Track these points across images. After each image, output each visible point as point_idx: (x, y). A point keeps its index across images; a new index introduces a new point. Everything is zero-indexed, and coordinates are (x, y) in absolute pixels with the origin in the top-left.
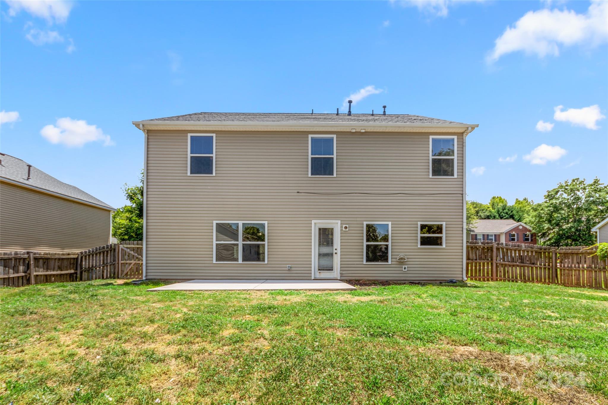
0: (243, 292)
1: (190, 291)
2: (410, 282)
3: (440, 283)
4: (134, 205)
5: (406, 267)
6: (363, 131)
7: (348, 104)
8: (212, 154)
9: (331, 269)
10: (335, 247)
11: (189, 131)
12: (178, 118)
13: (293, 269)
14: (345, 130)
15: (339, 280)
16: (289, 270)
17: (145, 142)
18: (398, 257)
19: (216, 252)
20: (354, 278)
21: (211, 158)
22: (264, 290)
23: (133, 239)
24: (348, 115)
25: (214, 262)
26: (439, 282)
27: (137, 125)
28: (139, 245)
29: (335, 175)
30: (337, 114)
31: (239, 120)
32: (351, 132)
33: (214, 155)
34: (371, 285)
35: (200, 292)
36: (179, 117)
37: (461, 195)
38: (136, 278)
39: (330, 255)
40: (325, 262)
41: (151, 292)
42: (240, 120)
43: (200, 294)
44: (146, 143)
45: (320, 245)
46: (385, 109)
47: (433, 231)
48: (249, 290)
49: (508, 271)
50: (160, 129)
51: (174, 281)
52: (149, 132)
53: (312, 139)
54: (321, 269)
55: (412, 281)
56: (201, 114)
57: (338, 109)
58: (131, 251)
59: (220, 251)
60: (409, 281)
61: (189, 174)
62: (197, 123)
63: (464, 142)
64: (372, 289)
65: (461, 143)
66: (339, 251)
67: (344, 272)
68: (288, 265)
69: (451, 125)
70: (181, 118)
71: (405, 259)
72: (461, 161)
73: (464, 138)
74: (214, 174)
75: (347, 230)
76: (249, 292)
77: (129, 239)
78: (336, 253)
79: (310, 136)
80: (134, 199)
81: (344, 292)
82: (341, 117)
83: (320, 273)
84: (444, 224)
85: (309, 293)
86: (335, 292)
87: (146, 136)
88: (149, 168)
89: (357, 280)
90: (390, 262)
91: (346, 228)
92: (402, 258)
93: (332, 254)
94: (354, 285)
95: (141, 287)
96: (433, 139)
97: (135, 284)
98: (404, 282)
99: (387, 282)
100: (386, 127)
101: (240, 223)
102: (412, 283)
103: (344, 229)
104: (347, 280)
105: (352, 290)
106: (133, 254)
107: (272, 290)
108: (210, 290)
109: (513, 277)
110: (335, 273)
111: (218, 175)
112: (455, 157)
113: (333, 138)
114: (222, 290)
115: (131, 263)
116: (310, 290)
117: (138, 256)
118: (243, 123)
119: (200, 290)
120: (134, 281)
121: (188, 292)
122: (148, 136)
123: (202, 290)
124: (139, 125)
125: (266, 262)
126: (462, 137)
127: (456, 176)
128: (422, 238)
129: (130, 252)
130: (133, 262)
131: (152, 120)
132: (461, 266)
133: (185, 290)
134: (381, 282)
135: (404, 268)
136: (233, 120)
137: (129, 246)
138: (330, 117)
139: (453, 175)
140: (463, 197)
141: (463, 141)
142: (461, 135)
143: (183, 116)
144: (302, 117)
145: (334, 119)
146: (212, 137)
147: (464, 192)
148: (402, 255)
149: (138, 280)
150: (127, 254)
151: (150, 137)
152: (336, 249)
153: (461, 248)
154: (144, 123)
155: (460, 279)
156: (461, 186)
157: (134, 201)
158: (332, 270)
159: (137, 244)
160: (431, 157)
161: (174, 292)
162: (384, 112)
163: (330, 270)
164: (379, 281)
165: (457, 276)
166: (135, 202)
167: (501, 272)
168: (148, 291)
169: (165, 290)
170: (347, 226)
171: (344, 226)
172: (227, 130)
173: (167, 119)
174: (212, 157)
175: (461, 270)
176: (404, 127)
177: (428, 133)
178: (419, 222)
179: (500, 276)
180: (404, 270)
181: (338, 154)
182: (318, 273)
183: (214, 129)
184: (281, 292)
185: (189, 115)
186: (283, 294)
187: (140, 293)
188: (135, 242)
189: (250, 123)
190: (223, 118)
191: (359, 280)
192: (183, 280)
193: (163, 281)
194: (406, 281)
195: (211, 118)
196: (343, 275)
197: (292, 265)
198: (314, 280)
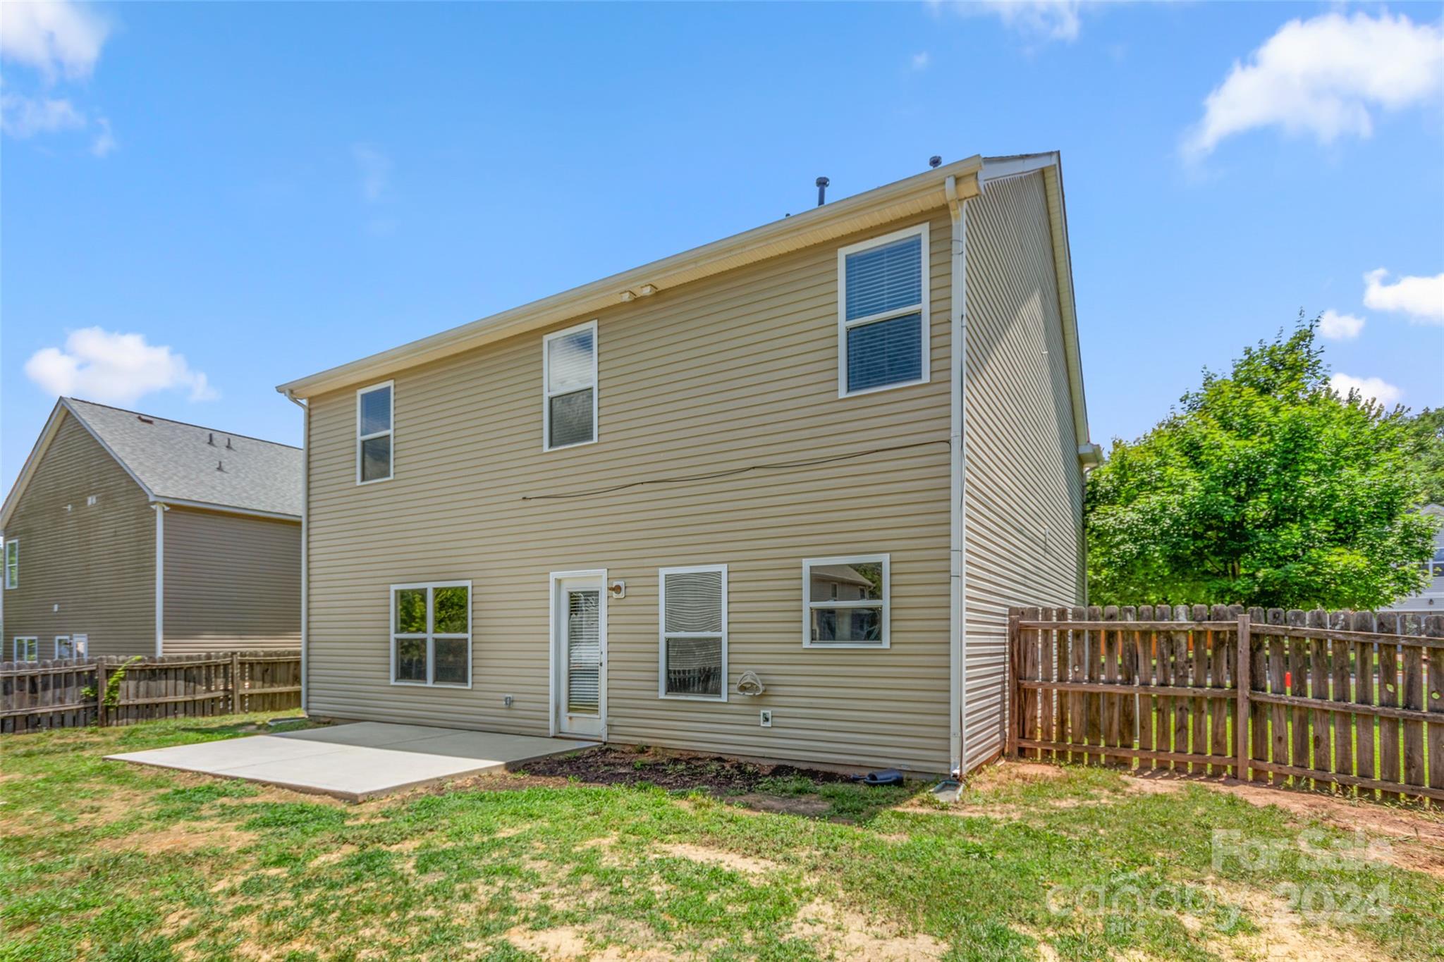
5: (771, 712)
6: (648, 290)
7: (817, 189)
8: (390, 428)
9: (591, 709)
10: (600, 646)
11: (357, 384)
13: (516, 705)
14: (609, 303)
15: (604, 742)
16: (509, 708)
18: (739, 681)
19: (396, 658)
20: (638, 741)
21: (385, 441)
25: (393, 681)
29: (596, 439)
33: (391, 431)
37: (947, 447)
39: (593, 670)
40: (585, 688)
49: (1317, 740)
50: (319, 392)
52: (312, 402)
54: (574, 708)
55: (789, 763)
59: (402, 656)
60: (781, 763)
61: (358, 482)
65: (946, 246)
66: (605, 659)
67: (615, 721)
68: (505, 695)
72: (944, 317)
74: (392, 476)
75: (622, 595)
78: (601, 664)
79: (546, 340)
83: (570, 718)
84: (886, 559)
89: (641, 749)
91: (619, 589)
92: (750, 684)
93: (597, 667)
98: (765, 763)
100: (695, 262)
101: (430, 588)
103: (614, 595)
109: (1344, 770)
110: (601, 720)
111: (396, 477)
112: (925, 306)
113: (592, 329)
122: (309, 410)
125: (470, 685)
126: (946, 223)
127: (924, 379)
128: (813, 610)
132: (943, 720)
135: (762, 717)
139: (918, 374)
141: (951, 238)
142: (942, 217)
146: (390, 388)
148: (749, 673)
151: (312, 413)
152: (601, 653)
153: (944, 648)
155: (941, 768)
156: (944, 411)
158: (596, 712)
160: (843, 325)
163: (590, 712)
165: (930, 757)
167: (1280, 740)
170: (622, 584)
171: (615, 584)
174: (389, 436)
175: (943, 733)
176: (743, 246)
178: (804, 561)
179: (1280, 760)
180: (763, 724)
182: (567, 719)
191: (648, 748)
193: (327, 720)
196: (615, 728)
197: (516, 695)
198: (554, 737)
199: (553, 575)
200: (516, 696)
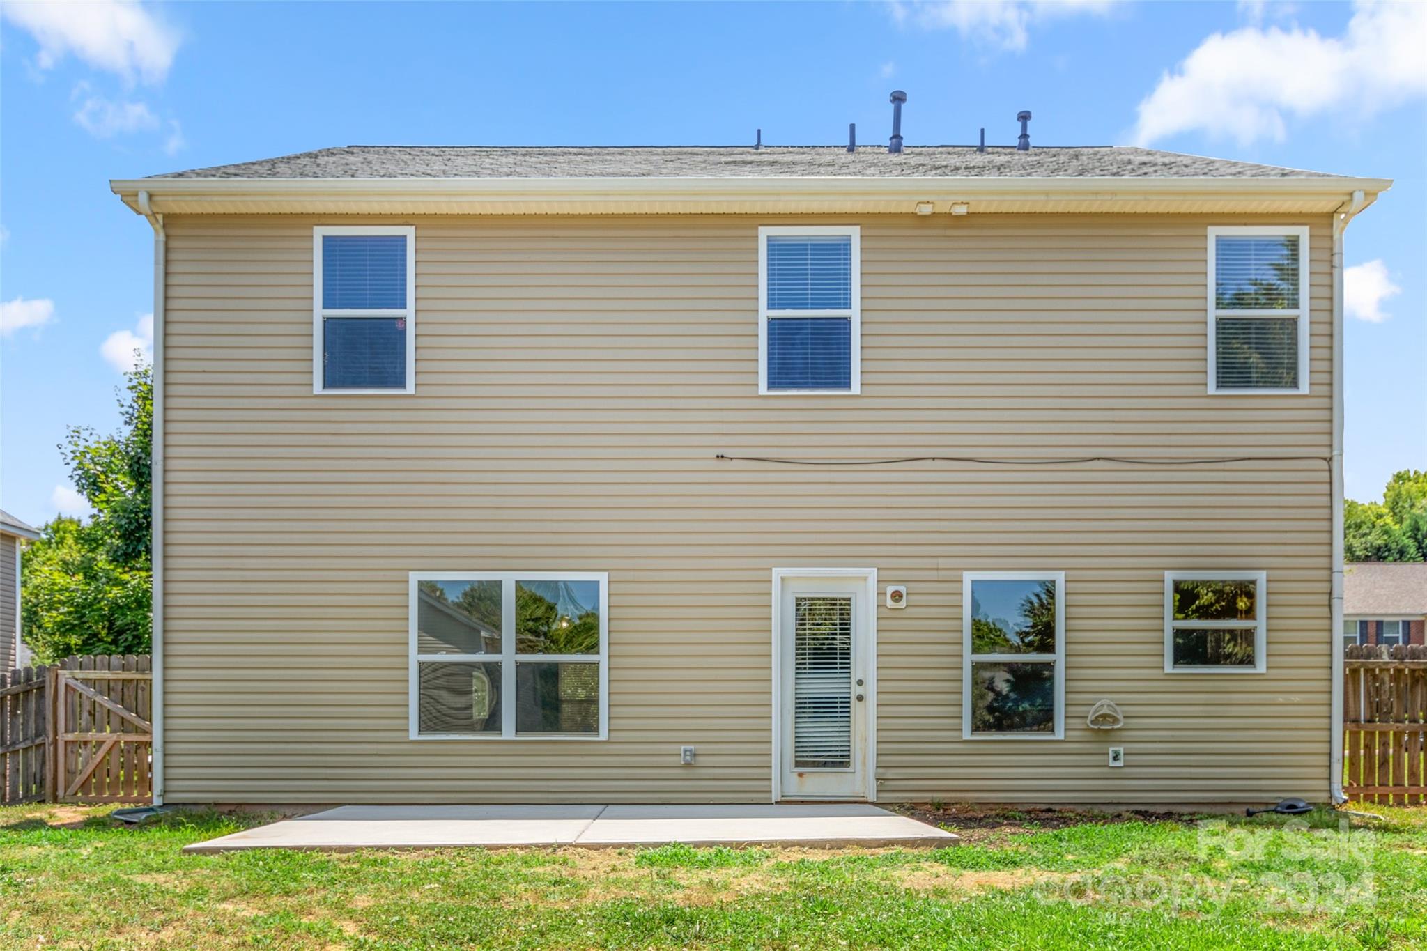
0: (541, 854)
1: (342, 850)
2: (1137, 812)
3: (1249, 814)
4: (105, 516)
5: (1121, 749)
6: (962, 210)
7: (891, 107)
8: (404, 306)
9: (841, 761)
10: (856, 673)
11: (320, 215)
12: (272, 167)
13: (702, 760)
14: (893, 209)
15: (873, 803)
16: (688, 765)
17: (156, 263)
18: (1091, 713)
19: (421, 696)
20: (927, 796)
21: (399, 325)
22: (616, 846)
23: (101, 647)
24: (890, 151)
25: (414, 734)
26: (1244, 808)
27: (128, 196)
28: (129, 670)
29: (856, 389)
30: (851, 148)
31: (494, 172)
32: (914, 215)
33: (409, 313)
34: (1000, 825)
35: (382, 854)
36: (273, 163)
37: (1324, 465)
38: (123, 801)
39: (838, 707)
40: (823, 732)
41: (200, 857)
42: (500, 174)
43: (385, 862)
44: (161, 267)
45: (799, 665)
46: (1024, 127)
47: (1198, 608)
48: (560, 846)
50: (210, 210)
51: (266, 812)
52: (171, 224)
53: (773, 245)
54: (806, 760)
55: (1143, 808)
56: (350, 150)
57: (853, 127)
58: (101, 693)
59: (435, 693)
60: (1132, 808)
61: (318, 388)
62: (346, 183)
63: (1336, 250)
64: (1013, 840)
65: (1326, 256)
66: (871, 690)
67: (890, 773)
68: (683, 747)
69: (1287, 183)
70: (282, 168)
71: (1116, 720)
72: (1324, 329)
73: (1336, 236)
74: (410, 389)
75: (903, 604)
76: (560, 852)
77: (86, 647)
78: (860, 698)
79: (764, 233)
80: (103, 491)
81: (916, 852)
82: (870, 158)
83: (800, 775)
84: (1261, 577)
85: (784, 858)
86: (881, 852)
87: (162, 237)
88: (173, 365)
89: (938, 806)
90: (1060, 734)
91: (897, 596)
92: (1104, 716)
93: (846, 703)
94: (935, 822)
95: (155, 834)
96: (1222, 243)
97: (126, 822)
98: (1111, 810)
99: (1049, 810)
100: (1047, 194)
101: (509, 581)
102: (1149, 814)
103: (890, 603)
104: (901, 805)
105: (941, 843)
106: (109, 705)
107: (646, 845)
108: (417, 848)
110: (859, 775)
111: (424, 391)
112: (1303, 313)
113: (849, 238)
114: (462, 847)
115: (102, 742)
116: (786, 845)
117: (125, 714)
118: (514, 182)
119: (379, 848)
120: (120, 813)
121: (335, 855)
122: (167, 237)
123: (385, 848)
124: (136, 195)
125: (603, 735)
126: (1325, 232)
127: (1304, 388)
128: (1178, 633)
129: (98, 699)
130: (108, 735)
131: (180, 175)
132: (1323, 747)
133: (323, 849)
134: (1029, 812)
135: (1111, 755)
136: (477, 174)
137: (92, 674)
138: (829, 158)
139: (1294, 384)
140: (1330, 471)
141: (1332, 249)
142: (1323, 222)
143: (288, 160)
144: (724, 159)
145: (844, 166)
146: (403, 239)
147: (1335, 453)
148: (1104, 704)
149: (127, 807)
150: (87, 706)
151: (173, 244)
152: (860, 683)
153: (1323, 673)
154: (155, 187)
155: (1322, 797)
156: (1324, 427)
157: (103, 497)
158: (847, 764)
159: (123, 668)
160: (1213, 314)
161: (285, 853)
162: (1024, 136)
163: (834, 764)
164: (1020, 808)
165: (1310, 789)
166: (107, 502)
168: (188, 852)
169: (253, 848)
170: (902, 589)
171: (890, 589)
172: (456, 211)
173: (233, 171)
174: (402, 320)
175: (1323, 760)
176: (1114, 193)
177: (1202, 215)
178: (1167, 573)
180: (1112, 764)
181: (870, 304)
182: (795, 776)
183: (410, 209)
184: (680, 854)
185: (309, 155)
186: (693, 863)
187: (159, 860)
188: (116, 659)
189: (536, 182)
190: (437, 165)
191: (946, 805)
192: (300, 810)
193: (226, 809)
194: (1122, 809)
195: (392, 168)
196: (887, 783)
197: (698, 746)
198: (777, 803)
199: (777, 573)
200: (701, 748)
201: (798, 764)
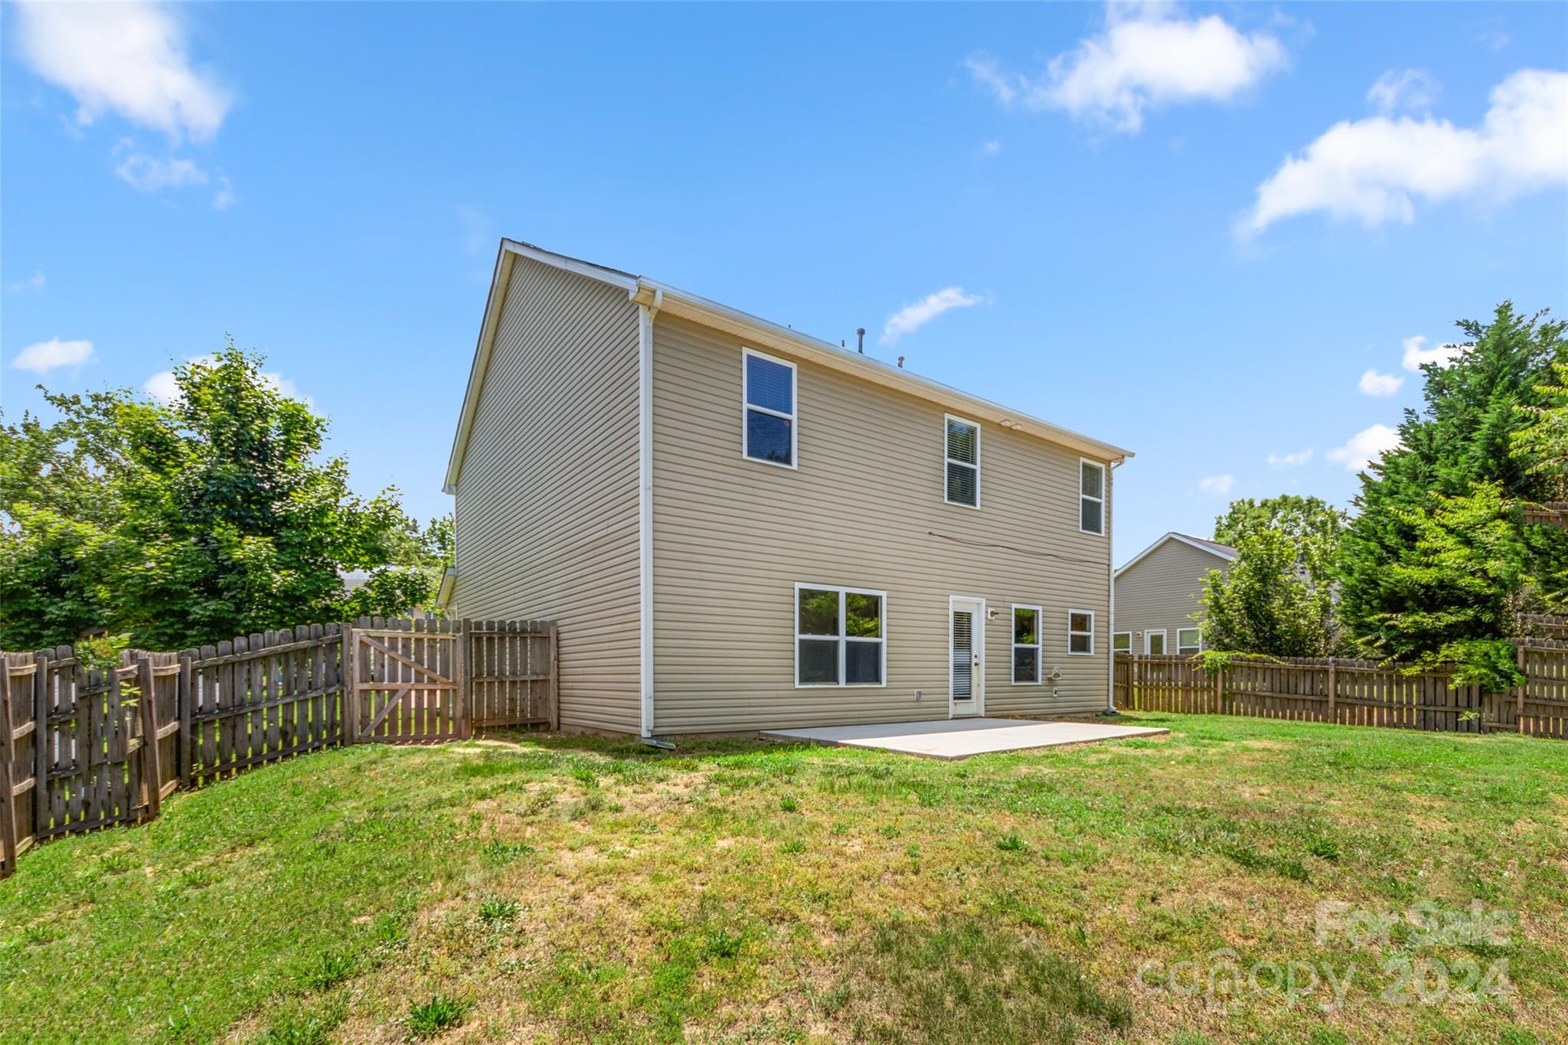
6: (1018, 427)
8: (790, 413)
9: (968, 696)
10: (974, 652)
11: (749, 341)
13: (923, 697)
14: (994, 419)
16: (918, 701)
19: (800, 660)
20: (1001, 713)
21: (787, 424)
25: (797, 685)
29: (978, 507)
32: (999, 424)
33: (794, 418)
37: (1107, 567)
39: (968, 668)
40: (963, 682)
45: (955, 647)
54: (958, 695)
58: (394, 649)
61: (745, 454)
66: (982, 660)
67: (989, 702)
68: (916, 691)
72: (1108, 509)
75: (994, 618)
78: (976, 664)
79: (947, 417)
83: (957, 702)
84: (1093, 614)
90: (1039, 682)
91: (992, 614)
93: (970, 666)
101: (842, 592)
103: (989, 617)
106: (403, 659)
110: (975, 703)
112: (1103, 502)
113: (976, 428)
126: (1108, 468)
127: (1103, 534)
128: (1071, 637)
129: (393, 654)
130: (401, 684)
132: (1107, 687)
137: (386, 633)
139: (1100, 531)
140: (1109, 570)
142: (1107, 464)
146: (790, 370)
148: (1052, 668)
152: (975, 656)
153: (1107, 656)
159: (415, 629)
160: (1081, 496)
163: (966, 698)
170: (994, 610)
171: (990, 610)
174: (790, 421)
175: (1107, 692)
178: (1069, 610)
181: (982, 465)
196: (989, 707)
199: (950, 598)
201: (955, 698)
